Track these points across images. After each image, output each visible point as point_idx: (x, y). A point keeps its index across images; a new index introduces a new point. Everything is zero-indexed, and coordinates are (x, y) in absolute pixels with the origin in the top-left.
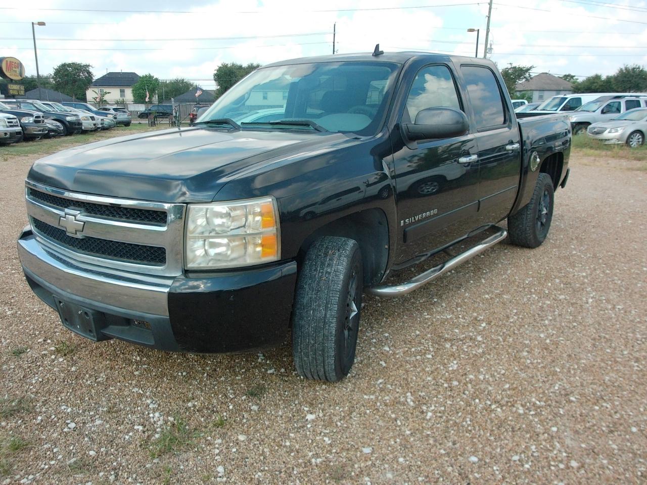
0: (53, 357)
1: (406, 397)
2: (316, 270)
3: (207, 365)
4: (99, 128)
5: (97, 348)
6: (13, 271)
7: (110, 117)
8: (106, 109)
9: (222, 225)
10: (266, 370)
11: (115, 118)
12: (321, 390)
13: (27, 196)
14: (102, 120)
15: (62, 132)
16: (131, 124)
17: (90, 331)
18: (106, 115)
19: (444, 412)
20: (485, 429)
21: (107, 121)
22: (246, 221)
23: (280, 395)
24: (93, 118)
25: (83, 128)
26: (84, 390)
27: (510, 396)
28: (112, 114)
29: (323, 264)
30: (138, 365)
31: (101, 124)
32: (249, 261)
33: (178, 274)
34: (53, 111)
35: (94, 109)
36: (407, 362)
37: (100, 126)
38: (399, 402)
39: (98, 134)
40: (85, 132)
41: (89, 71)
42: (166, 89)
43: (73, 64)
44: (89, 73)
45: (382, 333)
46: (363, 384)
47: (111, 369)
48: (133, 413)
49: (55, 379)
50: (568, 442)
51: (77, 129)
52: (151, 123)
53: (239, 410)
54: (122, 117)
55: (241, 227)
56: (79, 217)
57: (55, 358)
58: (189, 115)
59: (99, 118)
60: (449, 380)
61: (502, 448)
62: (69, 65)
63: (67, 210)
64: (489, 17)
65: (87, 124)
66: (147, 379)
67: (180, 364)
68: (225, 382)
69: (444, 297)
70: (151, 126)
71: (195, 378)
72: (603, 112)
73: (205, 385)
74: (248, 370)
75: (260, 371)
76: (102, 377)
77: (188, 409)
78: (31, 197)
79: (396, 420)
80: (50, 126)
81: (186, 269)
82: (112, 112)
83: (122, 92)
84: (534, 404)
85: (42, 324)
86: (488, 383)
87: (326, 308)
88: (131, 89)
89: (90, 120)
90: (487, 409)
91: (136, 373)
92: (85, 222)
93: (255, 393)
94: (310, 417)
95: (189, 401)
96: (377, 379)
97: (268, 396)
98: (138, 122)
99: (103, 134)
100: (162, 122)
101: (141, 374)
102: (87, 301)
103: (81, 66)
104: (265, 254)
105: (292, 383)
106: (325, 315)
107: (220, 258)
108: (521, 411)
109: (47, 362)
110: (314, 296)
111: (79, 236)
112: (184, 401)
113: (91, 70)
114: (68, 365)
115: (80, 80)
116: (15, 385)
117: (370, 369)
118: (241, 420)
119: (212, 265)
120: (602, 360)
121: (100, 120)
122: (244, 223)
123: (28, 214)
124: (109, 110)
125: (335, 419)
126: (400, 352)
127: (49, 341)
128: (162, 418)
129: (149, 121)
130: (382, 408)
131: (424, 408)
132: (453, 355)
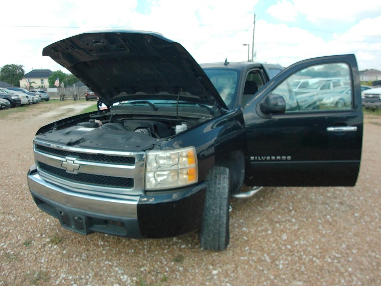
0: (50, 245)
1: (265, 257)
2: (212, 187)
3: (144, 245)
4: (31, 103)
5: (75, 238)
6: (7, 193)
7: (37, 96)
8: (34, 92)
9: (164, 164)
10: (180, 246)
11: (40, 97)
12: (215, 255)
13: (34, 149)
14: (33, 98)
15: (9, 106)
16: (49, 100)
17: (82, 229)
18: (34, 95)
19: (288, 264)
20: (314, 272)
21: (36, 98)
22: (179, 160)
23: (193, 260)
24: (27, 97)
25: (22, 103)
26: (76, 264)
27: (321, 253)
28: (38, 94)
29: (215, 183)
30: (103, 247)
31: (32, 100)
32: (180, 184)
33: (141, 193)
34: (3, 93)
35: (27, 91)
36: (258, 236)
37: (31, 101)
38: (262, 260)
39: (31, 106)
40: (23, 105)
41: (22, 69)
42: (68, 79)
43: (12, 65)
44: (22, 70)
45: (239, 220)
46: (238, 250)
47: (88, 250)
48: (110, 277)
49: (56, 259)
50: (359, 276)
51: (18, 104)
52: (62, 99)
53: (173, 271)
54: (44, 96)
55: (175, 165)
56: (76, 162)
57: (52, 246)
58: (85, 94)
59: (31, 97)
60: (285, 245)
61: (326, 282)
62: (10, 66)
63: (67, 158)
64: (253, 37)
65: (24, 101)
66: (111, 255)
67: (128, 245)
68: (158, 254)
69: (266, 197)
70: (62, 101)
71: (140, 253)
72: (321, 89)
73: (148, 257)
74: (169, 246)
75: (177, 247)
76: (84, 256)
77: (142, 272)
78: (37, 149)
79: (263, 270)
80: (2, 103)
81: (146, 190)
82: (38, 93)
83: (42, 80)
84: (335, 256)
85: (36, 225)
86: (306, 246)
87: (220, 209)
88: (48, 79)
89: (26, 98)
90: (311, 260)
91: (104, 252)
92: (80, 165)
93: (179, 260)
94: (215, 272)
95: (141, 267)
96: (245, 247)
97: (186, 261)
98: (53, 99)
99: (33, 106)
100: (68, 98)
101: (107, 253)
102: (82, 211)
103: (17, 66)
104: (190, 180)
105: (198, 252)
106: (220, 212)
107: (163, 183)
108: (329, 260)
109: (47, 248)
110: (212, 202)
111: (76, 173)
112: (138, 268)
113: (23, 68)
114: (61, 250)
115: (17, 75)
116: (32, 264)
117: (239, 242)
118: (176, 276)
119: (159, 187)
120: (362, 229)
121: (32, 98)
122: (177, 163)
123: (35, 160)
124: (36, 92)
125: (229, 272)
126: (252, 230)
127: (44, 236)
128: (129, 279)
129: (61, 98)
130: (253, 264)
131: (277, 262)
132: (282, 231)
